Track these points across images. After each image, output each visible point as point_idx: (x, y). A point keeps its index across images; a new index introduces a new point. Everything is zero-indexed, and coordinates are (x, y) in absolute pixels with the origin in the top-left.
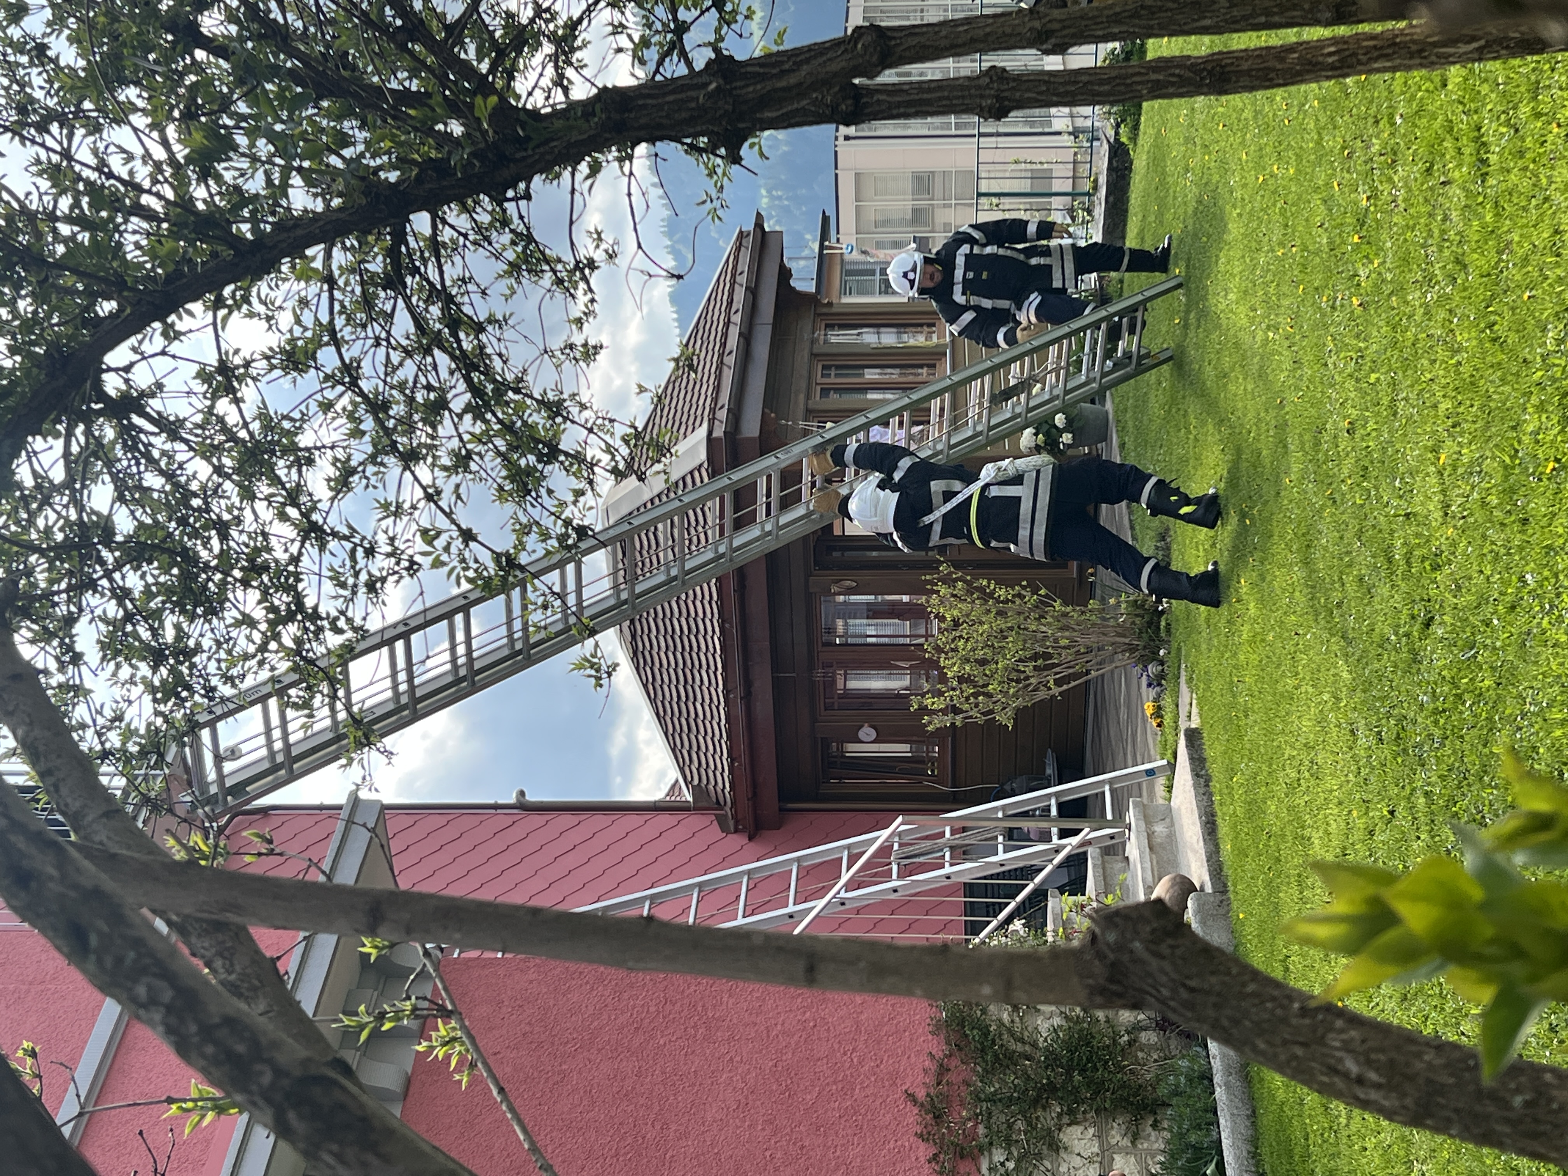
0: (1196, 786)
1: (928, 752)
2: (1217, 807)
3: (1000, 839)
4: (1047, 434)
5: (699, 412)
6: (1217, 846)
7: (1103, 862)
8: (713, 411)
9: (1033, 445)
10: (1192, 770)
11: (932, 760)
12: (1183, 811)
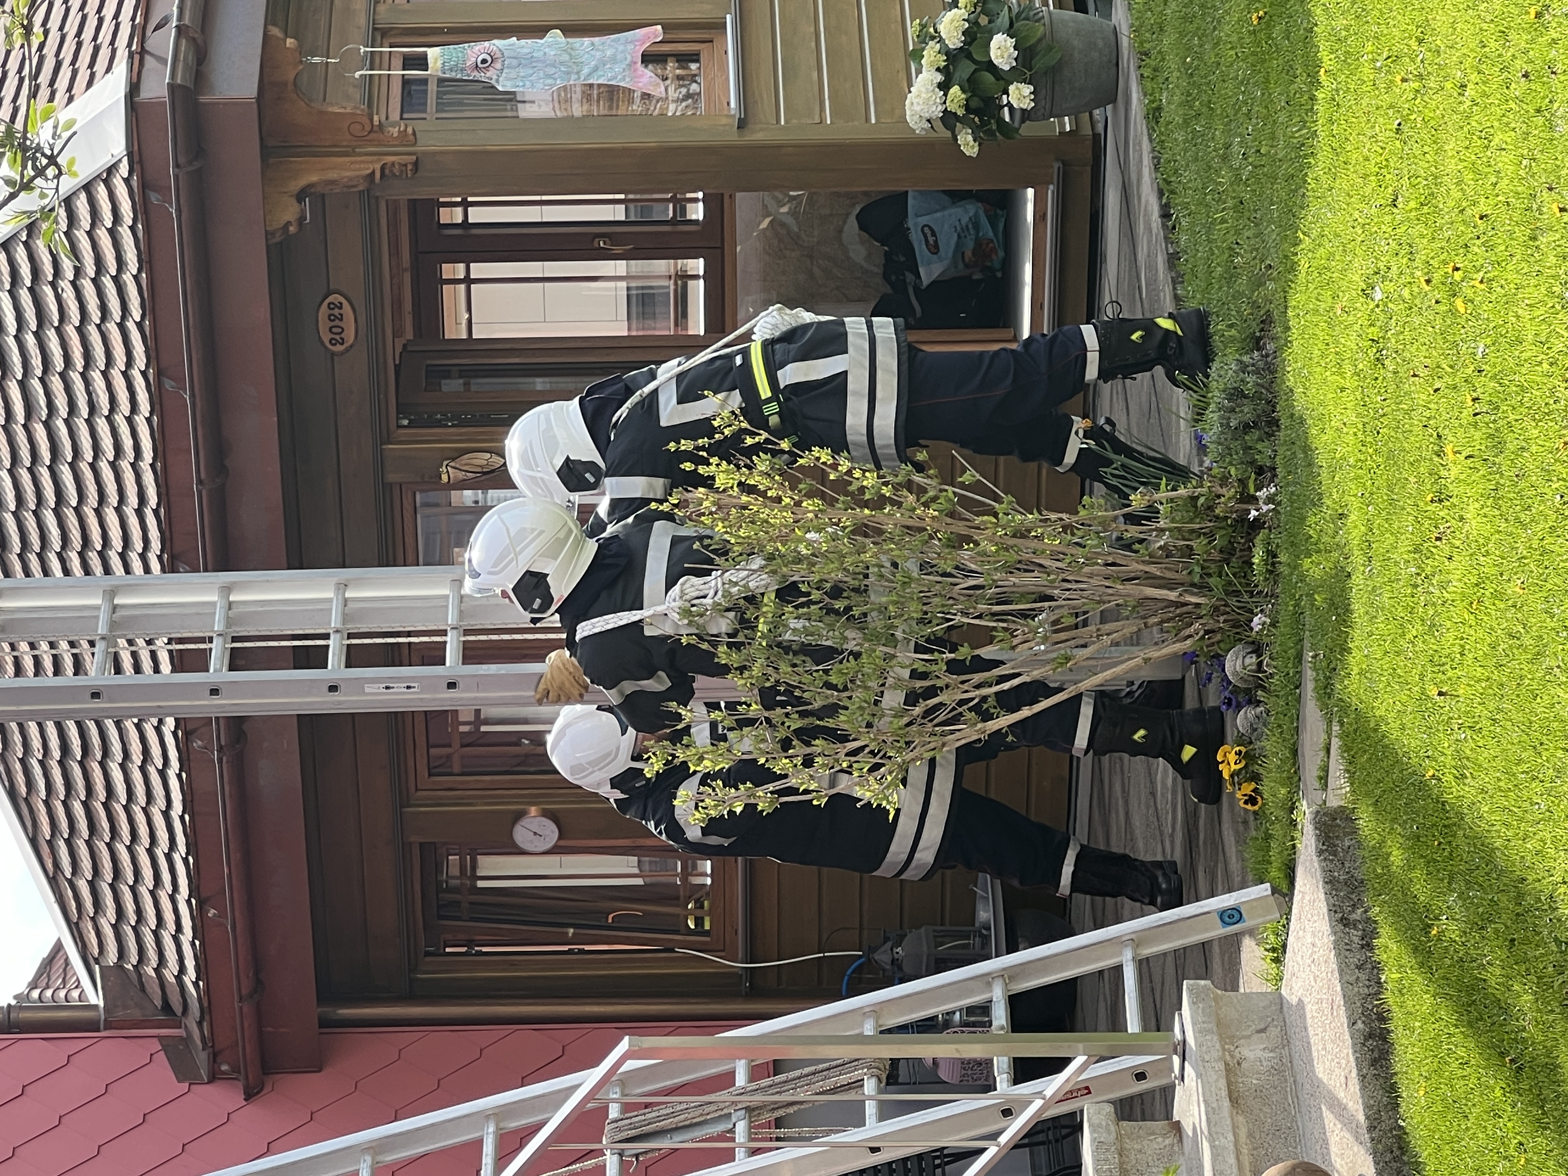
0: (1342, 948)
1: (686, 874)
2: (1390, 998)
3: (870, 1086)
4: (971, 86)
5: (105, 36)
6: (1392, 1090)
7: (1119, 1137)
8: (140, 32)
9: (937, 111)
10: (1333, 910)
11: (697, 893)
12: (1310, 1009)
